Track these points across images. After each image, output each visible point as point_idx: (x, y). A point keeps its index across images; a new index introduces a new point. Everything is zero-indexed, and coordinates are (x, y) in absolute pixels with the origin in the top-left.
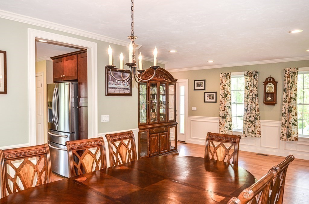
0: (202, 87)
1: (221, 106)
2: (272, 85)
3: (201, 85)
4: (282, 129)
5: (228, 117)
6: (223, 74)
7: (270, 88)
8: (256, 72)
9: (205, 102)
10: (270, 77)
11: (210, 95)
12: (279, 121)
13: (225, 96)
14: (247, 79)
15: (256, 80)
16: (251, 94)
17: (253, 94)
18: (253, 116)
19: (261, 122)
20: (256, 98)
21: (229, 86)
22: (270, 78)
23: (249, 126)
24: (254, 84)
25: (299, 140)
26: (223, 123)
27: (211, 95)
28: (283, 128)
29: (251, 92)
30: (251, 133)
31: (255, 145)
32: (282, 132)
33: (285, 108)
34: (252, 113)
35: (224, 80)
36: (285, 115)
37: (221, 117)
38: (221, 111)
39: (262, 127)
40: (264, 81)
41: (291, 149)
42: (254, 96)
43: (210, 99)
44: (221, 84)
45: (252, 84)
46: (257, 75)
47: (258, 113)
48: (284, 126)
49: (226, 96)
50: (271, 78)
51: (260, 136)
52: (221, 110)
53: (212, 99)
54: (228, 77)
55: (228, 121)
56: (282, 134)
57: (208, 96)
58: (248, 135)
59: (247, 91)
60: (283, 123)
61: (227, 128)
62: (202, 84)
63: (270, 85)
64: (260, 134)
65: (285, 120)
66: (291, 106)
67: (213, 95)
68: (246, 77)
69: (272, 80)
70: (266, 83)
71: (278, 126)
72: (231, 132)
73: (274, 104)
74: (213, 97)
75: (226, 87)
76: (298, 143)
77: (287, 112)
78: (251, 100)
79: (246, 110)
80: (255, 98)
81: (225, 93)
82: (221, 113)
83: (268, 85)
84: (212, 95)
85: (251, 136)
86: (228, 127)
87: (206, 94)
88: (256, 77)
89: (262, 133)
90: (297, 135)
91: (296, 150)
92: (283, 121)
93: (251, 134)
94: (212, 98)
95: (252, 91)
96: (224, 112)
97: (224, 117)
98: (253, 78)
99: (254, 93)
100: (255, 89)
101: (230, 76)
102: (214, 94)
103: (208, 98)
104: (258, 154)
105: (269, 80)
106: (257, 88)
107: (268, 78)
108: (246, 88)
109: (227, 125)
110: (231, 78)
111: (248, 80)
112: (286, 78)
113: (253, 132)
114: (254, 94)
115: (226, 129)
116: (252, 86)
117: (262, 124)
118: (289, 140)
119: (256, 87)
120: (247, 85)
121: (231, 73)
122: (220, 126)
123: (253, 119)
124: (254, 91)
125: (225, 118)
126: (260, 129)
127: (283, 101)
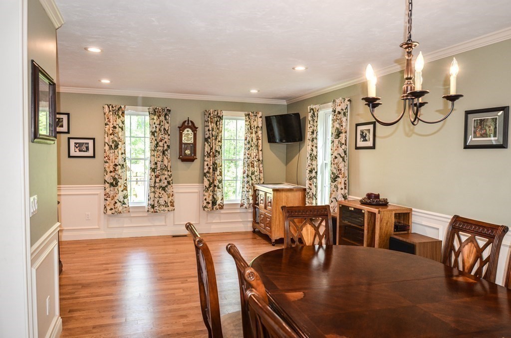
0: (62, 126)
1: (107, 164)
2: (190, 131)
3: (60, 124)
4: (204, 195)
5: (121, 182)
6: (110, 107)
7: (188, 136)
8: (168, 110)
9: (69, 156)
10: (188, 120)
11: (81, 145)
12: (198, 184)
13: (115, 146)
14: (153, 119)
15: (168, 123)
16: (161, 144)
17: (163, 144)
18: (166, 179)
19: (173, 187)
20: (169, 151)
21: (122, 129)
22: (188, 122)
23: (160, 195)
24: (165, 129)
25: (224, 207)
26: (112, 194)
27: (84, 143)
28: (206, 194)
29: (161, 141)
30: (163, 205)
31: (165, 223)
32: (206, 200)
33: (207, 165)
34: (164, 174)
35: (111, 117)
36: (208, 175)
37: (108, 183)
38: (109, 173)
39: (175, 195)
40: (180, 126)
41: (214, 221)
42: (166, 147)
43: (80, 151)
44: (106, 124)
45: (162, 129)
46: (170, 115)
47: (171, 173)
48: (208, 190)
49: (117, 146)
50: (190, 122)
51: (174, 208)
52: (109, 171)
53: (84, 151)
54: (120, 113)
55: (120, 189)
56: (205, 202)
57: (77, 146)
58: (159, 210)
59: (154, 138)
60: (206, 187)
61: (120, 202)
62: (62, 121)
63: (188, 131)
64: (173, 206)
65: (209, 182)
66: (216, 162)
67: (88, 143)
68: (153, 116)
69: (190, 124)
70: (182, 128)
71: (197, 191)
72: (126, 208)
73: (192, 160)
74: (87, 149)
75: (117, 130)
76: (222, 211)
77: (211, 170)
78: (161, 154)
79: (153, 170)
80: (167, 150)
81: (115, 141)
82: (108, 178)
83: (185, 132)
84: (86, 143)
85: (163, 210)
86: (122, 201)
87: (72, 142)
88: (167, 117)
89: (175, 204)
90: (221, 201)
91: (219, 221)
92: (206, 183)
93: (163, 208)
94: (85, 149)
95: (163, 140)
96: (113, 174)
97: (114, 184)
98: (162, 118)
99: (166, 142)
100: (166, 136)
101: (123, 113)
102: (91, 142)
103: (77, 150)
104: (174, 236)
105: (186, 124)
106: (169, 135)
107: (185, 121)
108: (153, 133)
109: (120, 196)
110: (125, 116)
111: (154, 121)
112: (210, 123)
113: (166, 204)
114: (165, 145)
115: (119, 204)
116: (163, 132)
117: (175, 190)
118: (215, 209)
119: (167, 132)
120: (154, 129)
121: (126, 106)
122: (106, 200)
123: (166, 184)
124: (165, 140)
125: (117, 184)
126: (172, 198)
127: (205, 156)
